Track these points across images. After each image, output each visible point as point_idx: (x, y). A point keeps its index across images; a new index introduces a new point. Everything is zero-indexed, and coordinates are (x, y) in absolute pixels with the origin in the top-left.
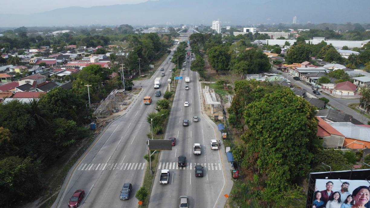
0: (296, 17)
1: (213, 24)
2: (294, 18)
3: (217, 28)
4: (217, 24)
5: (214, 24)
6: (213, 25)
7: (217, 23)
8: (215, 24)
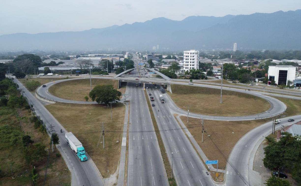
0: (236, 43)
1: (185, 55)
2: (234, 44)
3: (193, 62)
4: (192, 55)
5: (187, 55)
6: (185, 58)
7: (193, 53)
8: (189, 55)
